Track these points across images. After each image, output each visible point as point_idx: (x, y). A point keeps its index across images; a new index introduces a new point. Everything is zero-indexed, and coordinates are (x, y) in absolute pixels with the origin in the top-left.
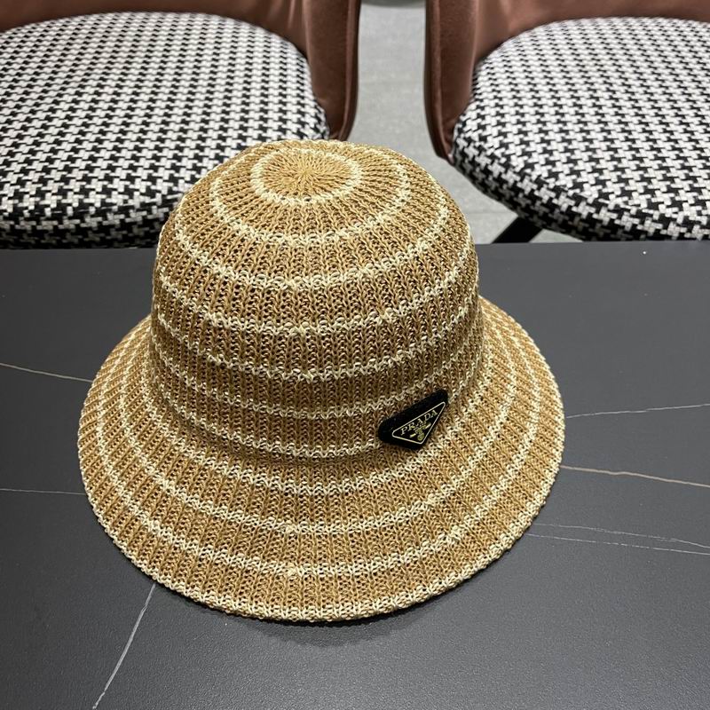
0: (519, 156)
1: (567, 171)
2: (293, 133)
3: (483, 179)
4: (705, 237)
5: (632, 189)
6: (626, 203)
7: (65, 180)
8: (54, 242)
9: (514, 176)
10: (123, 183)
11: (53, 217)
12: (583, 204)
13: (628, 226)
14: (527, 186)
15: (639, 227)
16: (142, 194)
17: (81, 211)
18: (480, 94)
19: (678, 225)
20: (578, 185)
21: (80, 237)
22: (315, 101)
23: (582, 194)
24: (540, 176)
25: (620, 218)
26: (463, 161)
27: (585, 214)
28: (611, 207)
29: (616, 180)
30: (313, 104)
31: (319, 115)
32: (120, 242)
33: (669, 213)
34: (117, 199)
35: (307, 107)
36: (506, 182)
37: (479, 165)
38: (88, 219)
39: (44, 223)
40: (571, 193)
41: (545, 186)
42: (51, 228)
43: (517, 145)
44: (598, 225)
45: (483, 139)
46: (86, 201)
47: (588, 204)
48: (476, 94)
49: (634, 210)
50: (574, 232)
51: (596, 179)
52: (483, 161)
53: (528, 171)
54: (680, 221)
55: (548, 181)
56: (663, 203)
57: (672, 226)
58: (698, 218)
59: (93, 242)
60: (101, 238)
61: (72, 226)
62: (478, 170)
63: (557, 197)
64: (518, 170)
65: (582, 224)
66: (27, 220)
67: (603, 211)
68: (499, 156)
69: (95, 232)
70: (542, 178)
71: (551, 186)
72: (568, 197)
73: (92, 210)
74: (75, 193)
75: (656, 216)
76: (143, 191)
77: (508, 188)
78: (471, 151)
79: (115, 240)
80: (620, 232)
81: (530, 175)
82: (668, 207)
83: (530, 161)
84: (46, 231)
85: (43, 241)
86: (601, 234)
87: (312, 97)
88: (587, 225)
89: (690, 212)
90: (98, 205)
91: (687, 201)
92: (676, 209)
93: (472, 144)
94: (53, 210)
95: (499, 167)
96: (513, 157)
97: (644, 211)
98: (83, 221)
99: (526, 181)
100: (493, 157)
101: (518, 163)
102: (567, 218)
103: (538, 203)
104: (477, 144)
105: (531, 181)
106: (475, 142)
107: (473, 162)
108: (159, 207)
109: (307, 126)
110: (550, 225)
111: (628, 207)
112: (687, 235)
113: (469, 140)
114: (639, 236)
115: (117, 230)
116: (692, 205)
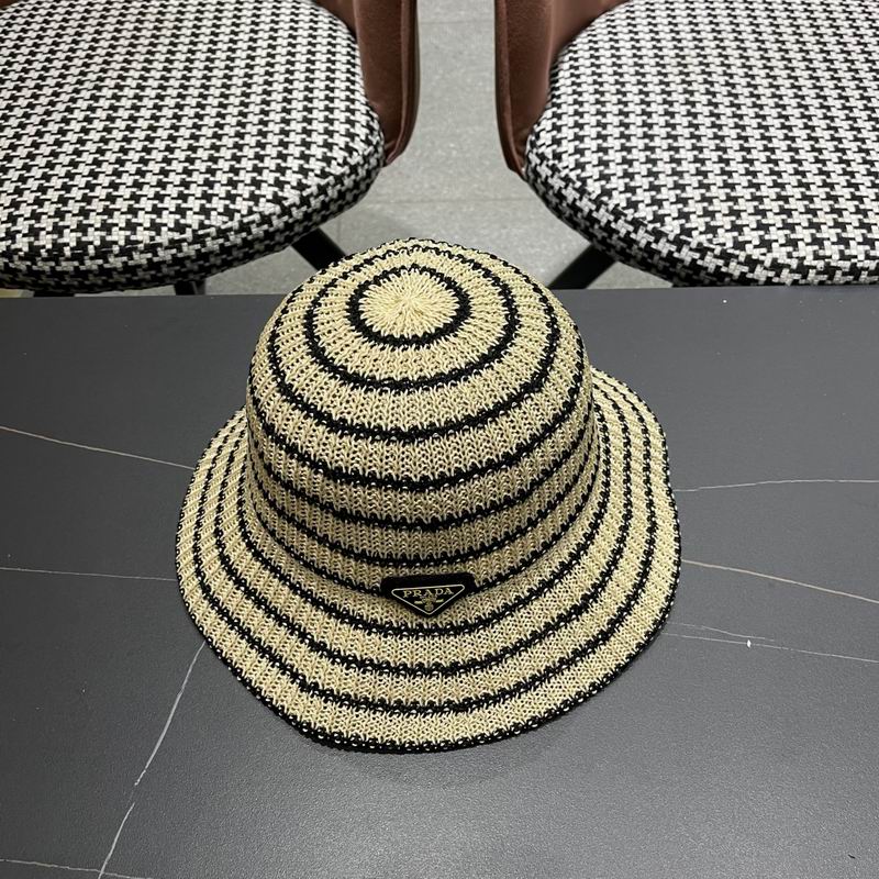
0: (596, 180)
1: (648, 201)
2: (341, 149)
3: (557, 204)
4: (795, 282)
5: (718, 224)
6: (710, 241)
7: (84, 213)
8: (76, 283)
9: (590, 203)
10: (148, 216)
11: (73, 257)
12: (663, 240)
13: (712, 268)
14: (603, 216)
15: (724, 269)
16: (170, 230)
17: (104, 250)
18: (559, 97)
19: (765, 268)
20: (659, 218)
21: (104, 278)
22: (367, 104)
23: (663, 229)
24: (618, 205)
25: (702, 258)
26: (535, 180)
27: (665, 252)
28: (694, 245)
29: (701, 213)
30: (364, 109)
31: (371, 123)
32: (148, 282)
33: (756, 254)
34: (143, 236)
35: (357, 113)
36: (581, 210)
37: (552, 187)
38: (111, 259)
39: (64, 264)
40: (650, 227)
41: (623, 218)
42: (72, 269)
43: (594, 166)
44: (679, 266)
45: (557, 156)
46: (109, 238)
47: (668, 241)
48: (554, 96)
49: (718, 250)
50: (653, 270)
51: (679, 210)
52: (556, 183)
53: (605, 199)
54: (768, 263)
55: (626, 212)
56: (750, 242)
57: (759, 269)
58: (788, 261)
59: (119, 283)
60: (127, 279)
61: (95, 267)
62: (551, 193)
63: (636, 231)
64: (593, 197)
65: (662, 263)
66: (44, 260)
67: (685, 249)
68: (574, 178)
69: (120, 273)
70: (620, 208)
71: (630, 218)
72: (647, 232)
73: (116, 249)
74: (96, 229)
75: (742, 256)
76: (172, 225)
77: (583, 217)
78: (544, 171)
79: (144, 280)
80: (703, 274)
81: (606, 205)
82: (756, 247)
83: (608, 186)
84: (67, 273)
85: (64, 283)
86: (683, 274)
87: (363, 100)
88: (668, 264)
89: (780, 253)
90: (122, 243)
91: (777, 241)
92: (764, 250)
93: (545, 162)
94: (72, 249)
95: (574, 192)
96: (589, 181)
97: (729, 251)
98: (107, 261)
99: (602, 210)
100: (567, 180)
101: (594, 188)
102: (646, 255)
103: (615, 237)
104: (551, 163)
105: (607, 211)
106: (548, 160)
107: (545, 183)
108: (189, 244)
109: (357, 139)
110: (629, 260)
111: (712, 246)
112: (776, 280)
113: (542, 157)
114: (723, 279)
115: (144, 270)
116: (782, 245)
